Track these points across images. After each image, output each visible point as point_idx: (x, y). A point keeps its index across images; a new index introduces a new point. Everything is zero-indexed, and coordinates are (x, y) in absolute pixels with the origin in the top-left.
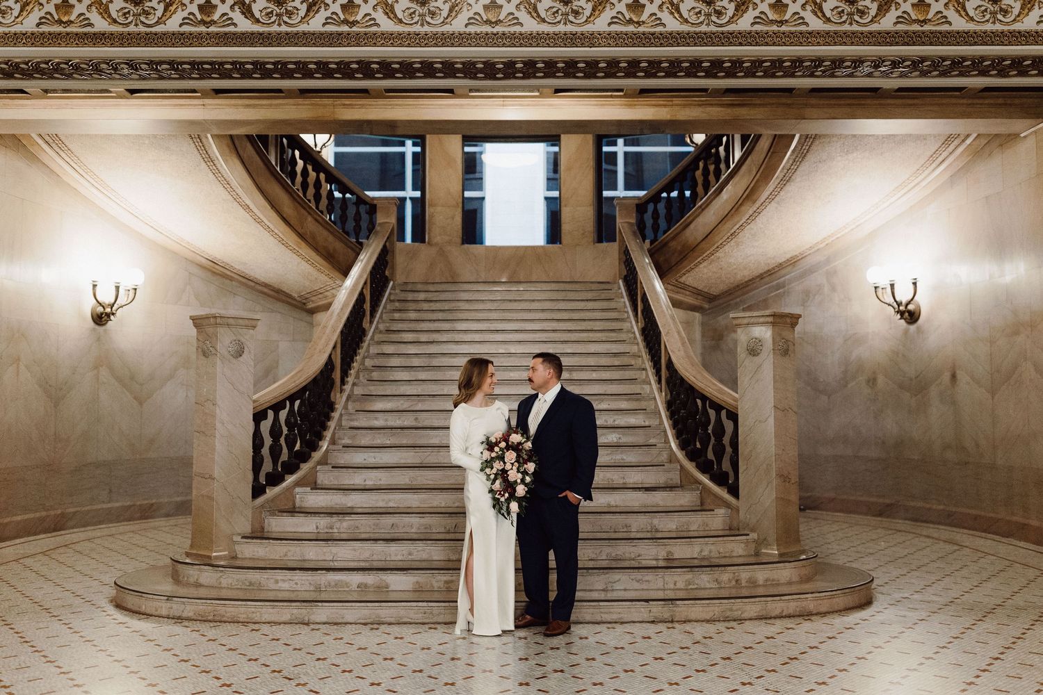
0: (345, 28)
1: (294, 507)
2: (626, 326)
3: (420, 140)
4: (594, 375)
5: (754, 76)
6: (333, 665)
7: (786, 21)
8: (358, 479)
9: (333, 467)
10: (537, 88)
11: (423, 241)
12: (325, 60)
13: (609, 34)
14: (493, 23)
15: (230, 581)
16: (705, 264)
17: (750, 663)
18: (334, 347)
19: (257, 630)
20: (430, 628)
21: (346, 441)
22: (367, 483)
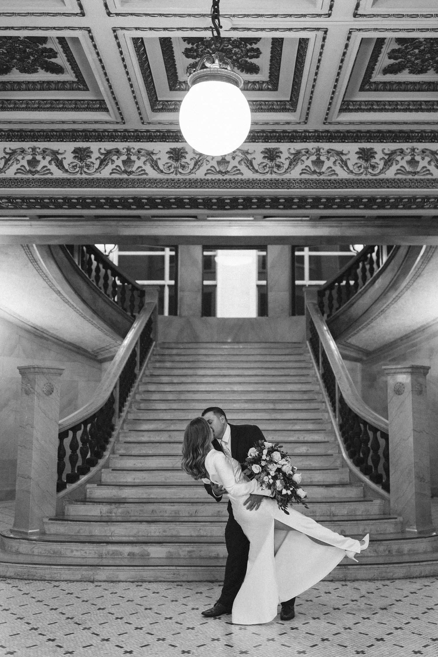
0: (125, 176)
1: (86, 498)
2: (311, 372)
3: (175, 248)
4: (291, 406)
5: (397, 208)
6: (110, 613)
7: (418, 172)
8: (129, 478)
9: (113, 470)
10: (253, 215)
11: (176, 314)
12: (111, 197)
13: (300, 181)
14: (223, 173)
15: (40, 550)
16: (364, 330)
17: (400, 612)
18: (115, 387)
19: (57, 586)
20: (178, 585)
21: (122, 451)
22: (136, 481)
